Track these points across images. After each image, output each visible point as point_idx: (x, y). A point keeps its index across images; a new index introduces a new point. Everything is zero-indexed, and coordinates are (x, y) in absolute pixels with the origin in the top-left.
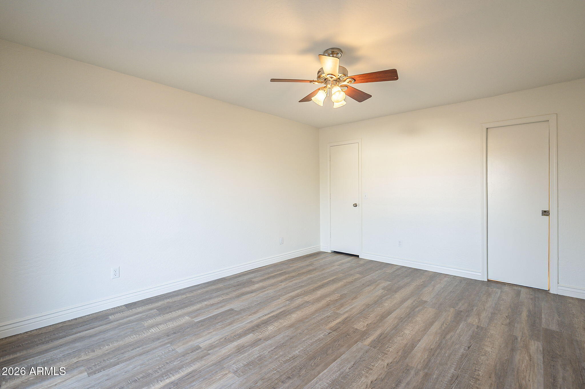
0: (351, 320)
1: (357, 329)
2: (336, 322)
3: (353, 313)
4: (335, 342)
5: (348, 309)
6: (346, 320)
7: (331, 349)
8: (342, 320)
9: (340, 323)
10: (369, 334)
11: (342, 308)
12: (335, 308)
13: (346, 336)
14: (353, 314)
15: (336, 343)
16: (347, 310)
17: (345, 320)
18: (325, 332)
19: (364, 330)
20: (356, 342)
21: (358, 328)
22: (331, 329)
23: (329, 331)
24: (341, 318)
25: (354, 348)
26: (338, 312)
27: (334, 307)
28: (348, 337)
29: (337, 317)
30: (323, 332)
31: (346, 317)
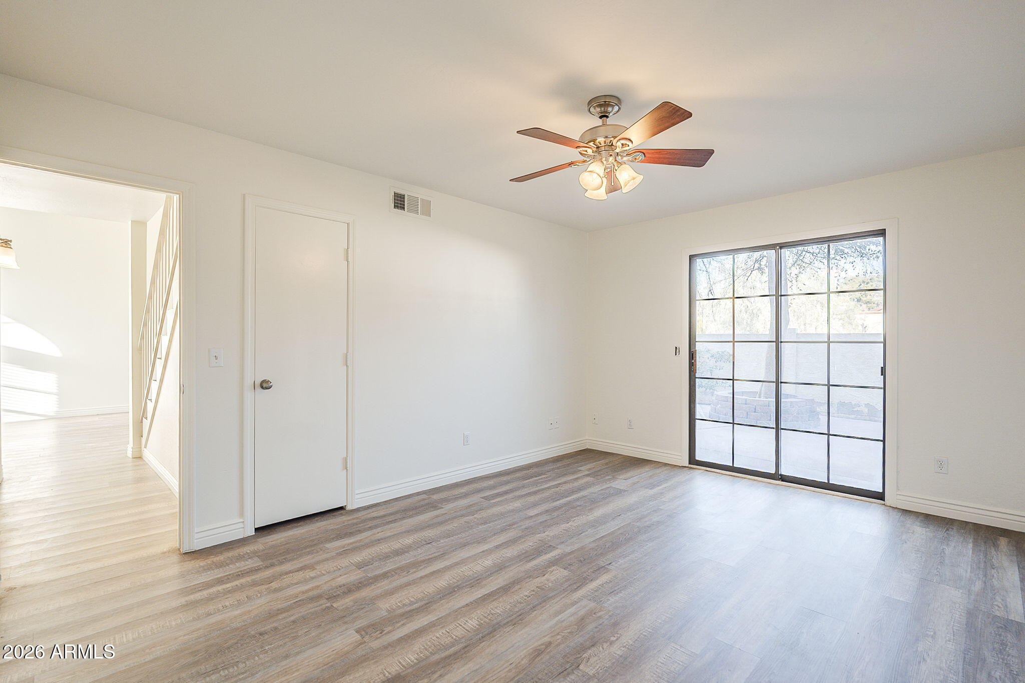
0: (569, 586)
1: (565, 569)
2: (598, 581)
3: (563, 599)
4: (602, 553)
5: (570, 610)
6: (578, 585)
7: (607, 546)
8: (586, 585)
9: (592, 580)
10: (548, 561)
11: (582, 613)
12: (598, 615)
13: (584, 560)
14: (563, 597)
15: (600, 552)
16: (572, 610)
17: (581, 585)
18: (616, 565)
19: (554, 568)
20: (572, 552)
21: (562, 570)
22: (608, 571)
23: (610, 567)
24: (588, 589)
25: (576, 546)
26: (592, 605)
27: (600, 617)
28: (582, 559)
29: (596, 591)
30: (620, 565)
31: (579, 590)
